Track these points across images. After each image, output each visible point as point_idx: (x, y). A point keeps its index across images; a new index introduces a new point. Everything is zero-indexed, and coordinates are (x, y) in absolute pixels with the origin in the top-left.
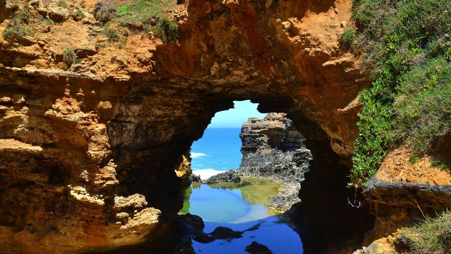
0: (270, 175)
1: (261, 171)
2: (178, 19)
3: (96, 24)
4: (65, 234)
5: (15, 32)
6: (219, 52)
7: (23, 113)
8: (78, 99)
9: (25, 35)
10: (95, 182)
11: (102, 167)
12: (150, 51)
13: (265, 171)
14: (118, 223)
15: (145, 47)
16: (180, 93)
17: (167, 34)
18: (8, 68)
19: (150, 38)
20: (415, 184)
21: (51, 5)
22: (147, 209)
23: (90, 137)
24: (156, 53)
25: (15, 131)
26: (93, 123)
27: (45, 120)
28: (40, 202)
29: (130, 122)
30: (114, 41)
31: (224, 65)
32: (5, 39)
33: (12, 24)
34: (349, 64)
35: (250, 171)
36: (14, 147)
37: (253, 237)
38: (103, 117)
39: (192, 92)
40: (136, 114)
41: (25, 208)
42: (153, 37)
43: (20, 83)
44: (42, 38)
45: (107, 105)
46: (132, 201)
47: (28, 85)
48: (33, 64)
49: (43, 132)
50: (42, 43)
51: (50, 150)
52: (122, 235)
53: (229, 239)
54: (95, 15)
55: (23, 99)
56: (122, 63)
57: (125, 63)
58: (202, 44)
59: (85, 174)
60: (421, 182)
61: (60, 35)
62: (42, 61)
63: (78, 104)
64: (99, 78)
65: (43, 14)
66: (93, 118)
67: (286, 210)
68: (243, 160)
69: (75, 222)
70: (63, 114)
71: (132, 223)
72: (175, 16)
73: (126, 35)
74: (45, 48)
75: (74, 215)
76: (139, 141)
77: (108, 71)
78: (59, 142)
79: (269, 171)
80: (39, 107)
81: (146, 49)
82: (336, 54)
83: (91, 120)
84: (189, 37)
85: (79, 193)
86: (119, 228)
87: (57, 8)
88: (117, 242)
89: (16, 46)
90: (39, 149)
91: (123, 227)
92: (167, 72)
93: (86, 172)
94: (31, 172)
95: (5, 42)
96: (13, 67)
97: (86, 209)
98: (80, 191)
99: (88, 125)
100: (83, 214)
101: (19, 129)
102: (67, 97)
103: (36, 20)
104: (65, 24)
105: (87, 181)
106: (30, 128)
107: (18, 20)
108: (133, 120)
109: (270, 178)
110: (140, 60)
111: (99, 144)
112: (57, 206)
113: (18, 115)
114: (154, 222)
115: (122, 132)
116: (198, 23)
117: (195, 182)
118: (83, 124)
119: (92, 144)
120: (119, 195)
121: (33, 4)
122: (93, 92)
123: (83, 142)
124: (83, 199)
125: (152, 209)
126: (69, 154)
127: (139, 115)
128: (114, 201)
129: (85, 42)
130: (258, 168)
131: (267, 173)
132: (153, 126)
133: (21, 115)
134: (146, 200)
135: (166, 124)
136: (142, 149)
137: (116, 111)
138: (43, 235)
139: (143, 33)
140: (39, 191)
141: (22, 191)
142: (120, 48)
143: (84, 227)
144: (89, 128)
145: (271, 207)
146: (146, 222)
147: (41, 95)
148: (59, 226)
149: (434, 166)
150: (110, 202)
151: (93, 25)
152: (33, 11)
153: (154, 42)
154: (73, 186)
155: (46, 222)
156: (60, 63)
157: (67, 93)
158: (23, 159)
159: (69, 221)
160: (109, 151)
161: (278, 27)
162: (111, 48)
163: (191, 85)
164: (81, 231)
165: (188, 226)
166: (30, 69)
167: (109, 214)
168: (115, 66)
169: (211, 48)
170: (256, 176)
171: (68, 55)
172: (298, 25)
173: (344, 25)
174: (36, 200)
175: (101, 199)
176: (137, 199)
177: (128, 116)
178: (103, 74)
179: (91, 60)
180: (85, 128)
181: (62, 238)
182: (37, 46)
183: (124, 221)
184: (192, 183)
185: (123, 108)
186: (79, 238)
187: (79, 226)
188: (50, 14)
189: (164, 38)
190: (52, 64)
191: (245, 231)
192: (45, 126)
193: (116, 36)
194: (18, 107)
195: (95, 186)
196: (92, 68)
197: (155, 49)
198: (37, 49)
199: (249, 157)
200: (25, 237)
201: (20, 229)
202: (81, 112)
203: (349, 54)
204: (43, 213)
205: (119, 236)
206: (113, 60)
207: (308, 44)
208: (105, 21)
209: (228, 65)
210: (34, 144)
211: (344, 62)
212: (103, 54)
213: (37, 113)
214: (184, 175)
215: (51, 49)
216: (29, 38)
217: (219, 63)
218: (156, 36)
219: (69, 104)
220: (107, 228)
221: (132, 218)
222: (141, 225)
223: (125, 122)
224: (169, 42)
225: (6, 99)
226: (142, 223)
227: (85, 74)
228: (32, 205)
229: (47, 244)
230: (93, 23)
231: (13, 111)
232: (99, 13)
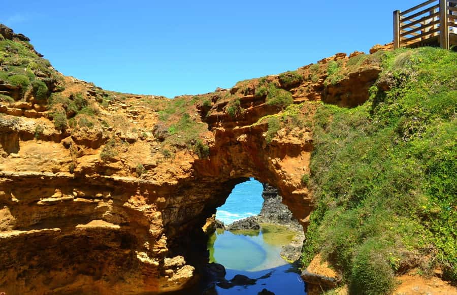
0: (287, 222)
1: (279, 219)
2: (209, 143)
3: (155, 140)
4: (130, 283)
5: (108, 154)
6: (235, 164)
7: (109, 204)
8: (145, 196)
9: (113, 156)
10: (154, 250)
11: (158, 240)
12: (190, 163)
13: (282, 219)
14: (166, 277)
15: (187, 160)
16: (209, 185)
17: (201, 153)
18: (102, 176)
19: (190, 154)
20: (320, 275)
21: (127, 132)
22: (185, 266)
23: (152, 220)
24: (194, 165)
25: (104, 215)
26: (154, 211)
27: (122, 209)
28: (113, 259)
29: (175, 207)
30: (168, 158)
31: (239, 171)
32: (102, 159)
33: (106, 149)
34: (306, 195)
35: (269, 218)
36: (103, 226)
37: (265, 284)
38: (160, 207)
39: (217, 185)
40: (180, 202)
41: (102, 263)
42: (192, 154)
43: (108, 184)
44: (123, 157)
45: (163, 200)
46: (176, 262)
47: (112, 186)
48: (117, 174)
49: (121, 216)
50: (124, 160)
51: (124, 227)
52: (169, 285)
53: (245, 286)
54: (153, 134)
55: (109, 195)
56: (173, 173)
57: (175, 173)
58: (224, 159)
59: (147, 245)
60: (322, 274)
61: (135, 153)
62: (123, 172)
63: (144, 199)
64: (159, 184)
65: (123, 139)
66: (153, 208)
67: (295, 260)
68: (264, 205)
69: (137, 275)
70: (135, 206)
71: (175, 277)
72: (207, 141)
73: (175, 152)
74: (125, 163)
75: (137, 270)
76: (180, 219)
77: (164, 178)
78: (130, 223)
79: (286, 219)
80: (119, 200)
81: (187, 162)
82: (299, 188)
83: (152, 210)
84: (216, 155)
85: (142, 257)
86: (167, 280)
87: (131, 134)
88: (165, 289)
89: (108, 163)
90: (117, 227)
91: (170, 280)
92: (201, 175)
93: (148, 243)
94: (112, 241)
95: (102, 161)
96: (105, 175)
97: (146, 267)
98: (143, 255)
99: (151, 213)
100: (144, 270)
101: (105, 214)
102: (138, 195)
103: (119, 144)
104: (136, 144)
105: (148, 249)
106: (113, 214)
107: (109, 146)
108: (177, 206)
109: (288, 226)
110: (184, 170)
111: (157, 225)
112: (125, 263)
113: (105, 205)
114: (190, 276)
115: (170, 214)
116: (222, 147)
117: (219, 229)
118: (147, 213)
119: (153, 225)
120: (167, 257)
121: (117, 134)
122: (154, 192)
123: (146, 223)
124: (145, 261)
125: (189, 266)
126: (137, 231)
127: (182, 202)
128: (164, 261)
129: (149, 157)
130: (276, 215)
131: (284, 220)
132: (190, 206)
133: (108, 205)
134: (185, 260)
135: (198, 204)
136: (182, 224)
137: (168, 203)
138: (114, 283)
139: (186, 150)
140: (113, 253)
141: (102, 252)
142: (172, 163)
143: (144, 279)
144: (151, 215)
145: (283, 256)
146: (185, 276)
147: (121, 192)
148: (125, 277)
149: (328, 267)
150: (162, 263)
151: (152, 141)
152: (118, 138)
153: (193, 157)
154: (139, 252)
155: (116, 274)
156: (134, 173)
157: (138, 193)
158: (108, 233)
159: (133, 274)
160: (163, 229)
161: (269, 161)
162: (166, 164)
163: (217, 180)
164: (142, 282)
165: (213, 273)
166: (116, 177)
167: (161, 271)
168: (169, 175)
169: (230, 161)
170: (274, 223)
171: (139, 168)
172: (281, 164)
173: (305, 169)
174: (110, 258)
175: (157, 261)
176: (179, 260)
177: (174, 203)
178: (161, 181)
179: (153, 171)
180: (149, 215)
181: (127, 285)
182: (120, 162)
183: (170, 275)
184: (217, 229)
185: (172, 200)
186: (139, 286)
187: (140, 279)
188: (127, 139)
189: (200, 154)
190: (129, 174)
191: (259, 279)
192: (122, 213)
193: (169, 154)
194: (106, 200)
195: (154, 252)
196: (154, 177)
197: (193, 162)
198: (120, 164)
199: (270, 202)
200: (102, 284)
201: (99, 278)
202: (146, 205)
203: (306, 189)
204: (114, 267)
205: (166, 286)
206: (167, 172)
207: (285, 178)
208: (161, 140)
209: (241, 171)
210: (115, 224)
211: (303, 194)
212: (161, 168)
213: (118, 204)
214: (210, 225)
215: (129, 164)
216: (115, 158)
217: (236, 170)
218: (194, 153)
219: (139, 199)
220: (159, 280)
221: (175, 273)
222: (181, 278)
223: (172, 207)
224: (202, 157)
225: (100, 195)
226: (182, 276)
227: (150, 181)
228: (107, 262)
229: (117, 290)
230: (152, 140)
231: (103, 202)
232: (156, 133)
